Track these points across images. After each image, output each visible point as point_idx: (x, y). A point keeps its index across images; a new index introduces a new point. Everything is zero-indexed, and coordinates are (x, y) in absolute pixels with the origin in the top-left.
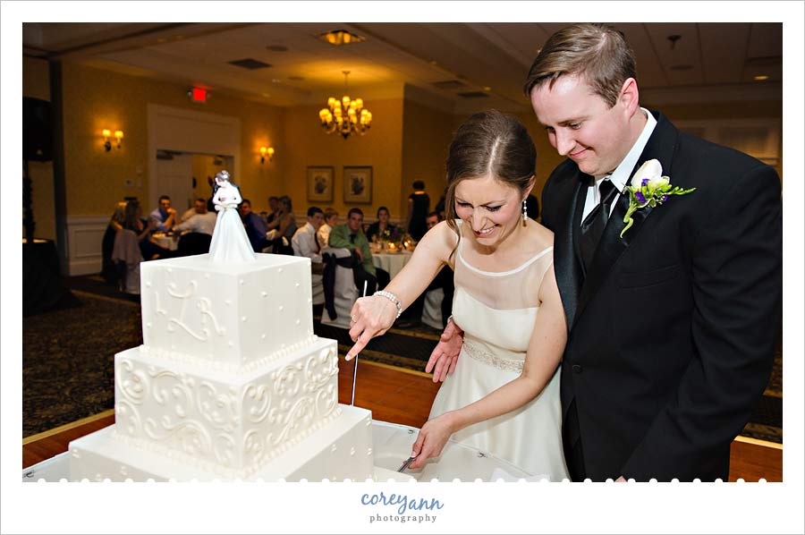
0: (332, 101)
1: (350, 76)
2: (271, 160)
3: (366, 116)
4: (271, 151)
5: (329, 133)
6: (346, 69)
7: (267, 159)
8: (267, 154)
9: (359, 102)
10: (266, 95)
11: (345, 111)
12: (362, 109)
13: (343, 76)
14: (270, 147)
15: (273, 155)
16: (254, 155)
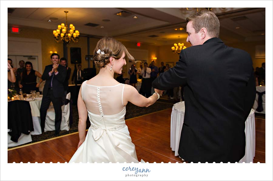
0: (175, 44)
1: (180, 37)
2: (156, 61)
3: (185, 47)
4: (156, 58)
5: (174, 53)
6: (179, 36)
7: (155, 60)
8: (155, 59)
9: (183, 44)
10: (156, 43)
11: (179, 47)
12: (184, 46)
13: (178, 37)
14: (156, 57)
15: (157, 59)
16: (151, 59)
